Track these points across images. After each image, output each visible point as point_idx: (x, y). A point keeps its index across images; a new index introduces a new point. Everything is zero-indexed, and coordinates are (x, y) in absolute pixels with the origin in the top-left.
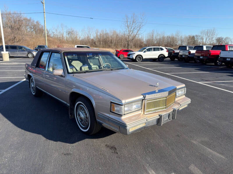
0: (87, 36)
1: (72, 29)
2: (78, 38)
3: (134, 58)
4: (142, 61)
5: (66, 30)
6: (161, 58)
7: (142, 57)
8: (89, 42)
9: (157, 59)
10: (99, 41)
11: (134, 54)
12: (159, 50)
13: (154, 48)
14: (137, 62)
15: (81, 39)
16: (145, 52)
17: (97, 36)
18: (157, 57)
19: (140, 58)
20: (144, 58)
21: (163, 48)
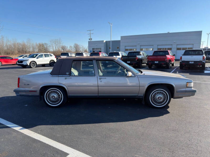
3: (29, 64)
4: (36, 67)
6: (52, 63)
7: (36, 63)
9: (48, 64)
11: (28, 60)
12: (49, 57)
13: (45, 55)
14: (32, 68)
16: (37, 58)
18: (49, 63)
19: (33, 63)
20: (38, 64)
21: (52, 54)
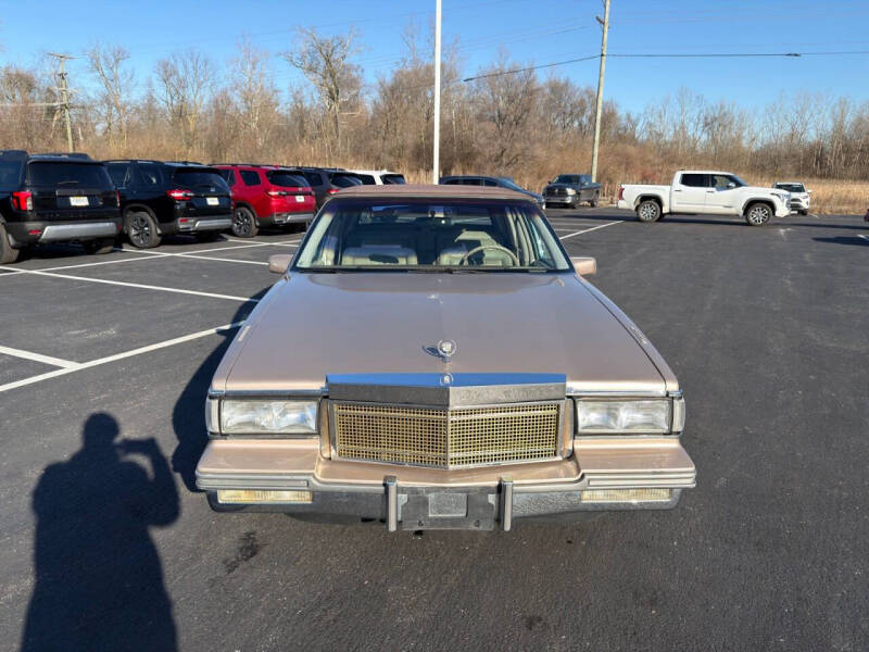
0: (788, 129)
1: (722, 107)
2: (745, 143)
5: (695, 114)
8: (794, 156)
10: (847, 149)
15: (758, 145)
17: (839, 128)
